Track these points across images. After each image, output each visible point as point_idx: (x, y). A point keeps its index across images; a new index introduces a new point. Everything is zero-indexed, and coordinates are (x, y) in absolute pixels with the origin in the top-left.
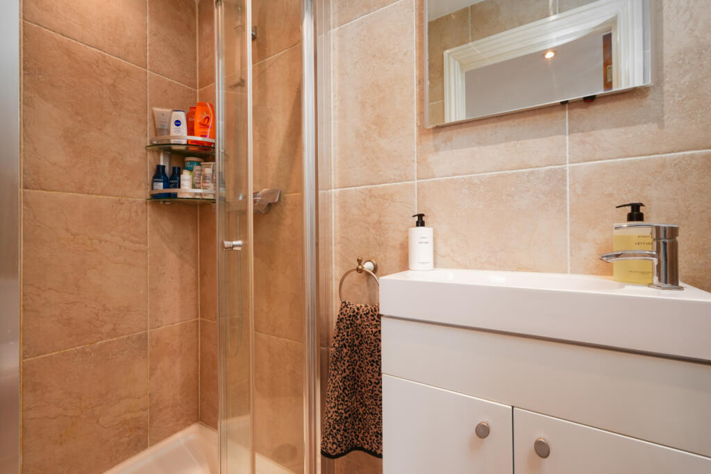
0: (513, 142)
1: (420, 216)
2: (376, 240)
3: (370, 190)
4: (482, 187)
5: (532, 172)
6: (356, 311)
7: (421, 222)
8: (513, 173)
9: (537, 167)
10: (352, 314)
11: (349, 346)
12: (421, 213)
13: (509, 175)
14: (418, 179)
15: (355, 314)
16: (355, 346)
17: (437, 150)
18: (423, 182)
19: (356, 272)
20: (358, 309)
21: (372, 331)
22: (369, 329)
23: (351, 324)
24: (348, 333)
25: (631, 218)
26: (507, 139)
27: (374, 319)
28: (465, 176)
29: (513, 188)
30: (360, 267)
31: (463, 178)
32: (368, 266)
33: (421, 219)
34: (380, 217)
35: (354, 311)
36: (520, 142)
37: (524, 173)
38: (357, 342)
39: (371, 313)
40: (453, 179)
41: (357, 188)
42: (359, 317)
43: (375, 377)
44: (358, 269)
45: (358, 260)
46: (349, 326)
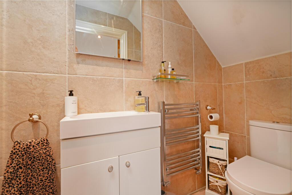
0: (108, 68)
1: (71, 92)
2: (40, 103)
3: (36, 75)
4: (98, 82)
5: (114, 79)
6: (29, 144)
7: (71, 94)
8: (109, 78)
9: (116, 77)
10: (26, 147)
11: (24, 167)
12: (71, 90)
13: (107, 79)
14: (68, 74)
15: (28, 146)
16: (29, 165)
17: (78, 63)
18: (71, 76)
19: (28, 121)
20: (30, 143)
21: (43, 152)
22: (41, 152)
23: (25, 153)
24: (23, 159)
25: (139, 95)
26: (107, 66)
27: (44, 145)
28: (91, 77)
29: (108, 84)
30: (31, 118)
31: (90, 77)
32: (35, 117)
33: (72, 93)
34: (43, 91)
35: (28, 145)
36: (111, 68)
37: (112, 79)
38: (29, 163)
39: (41, 143)
40: (86, 77)
41: (24, 73)
42: (31, 147)
43: (45, 176)
44: (29, 120)
45: (30, 115)
46: (24, 154)
